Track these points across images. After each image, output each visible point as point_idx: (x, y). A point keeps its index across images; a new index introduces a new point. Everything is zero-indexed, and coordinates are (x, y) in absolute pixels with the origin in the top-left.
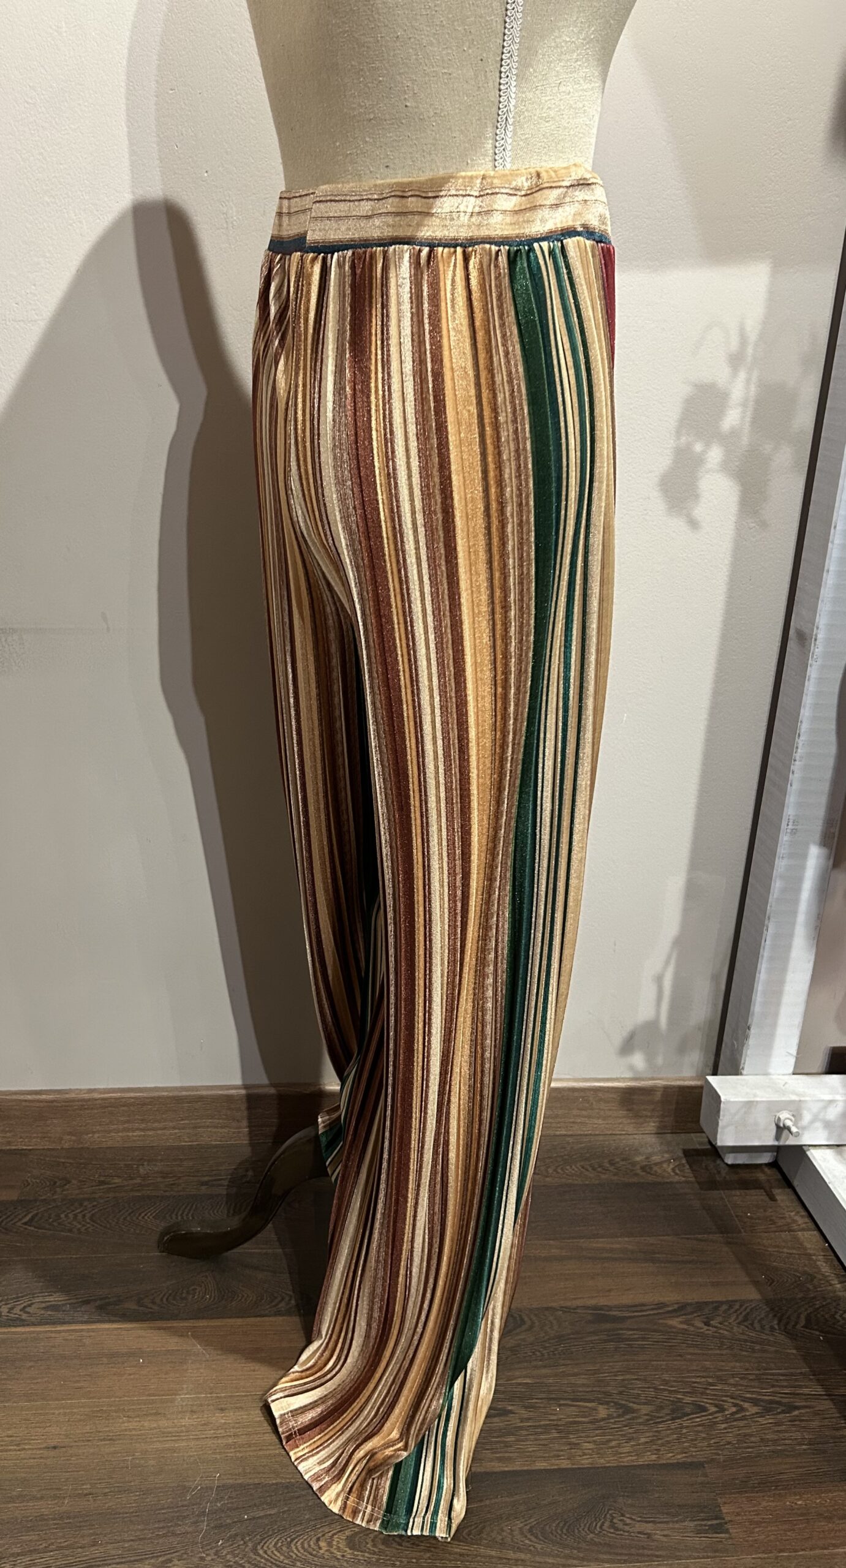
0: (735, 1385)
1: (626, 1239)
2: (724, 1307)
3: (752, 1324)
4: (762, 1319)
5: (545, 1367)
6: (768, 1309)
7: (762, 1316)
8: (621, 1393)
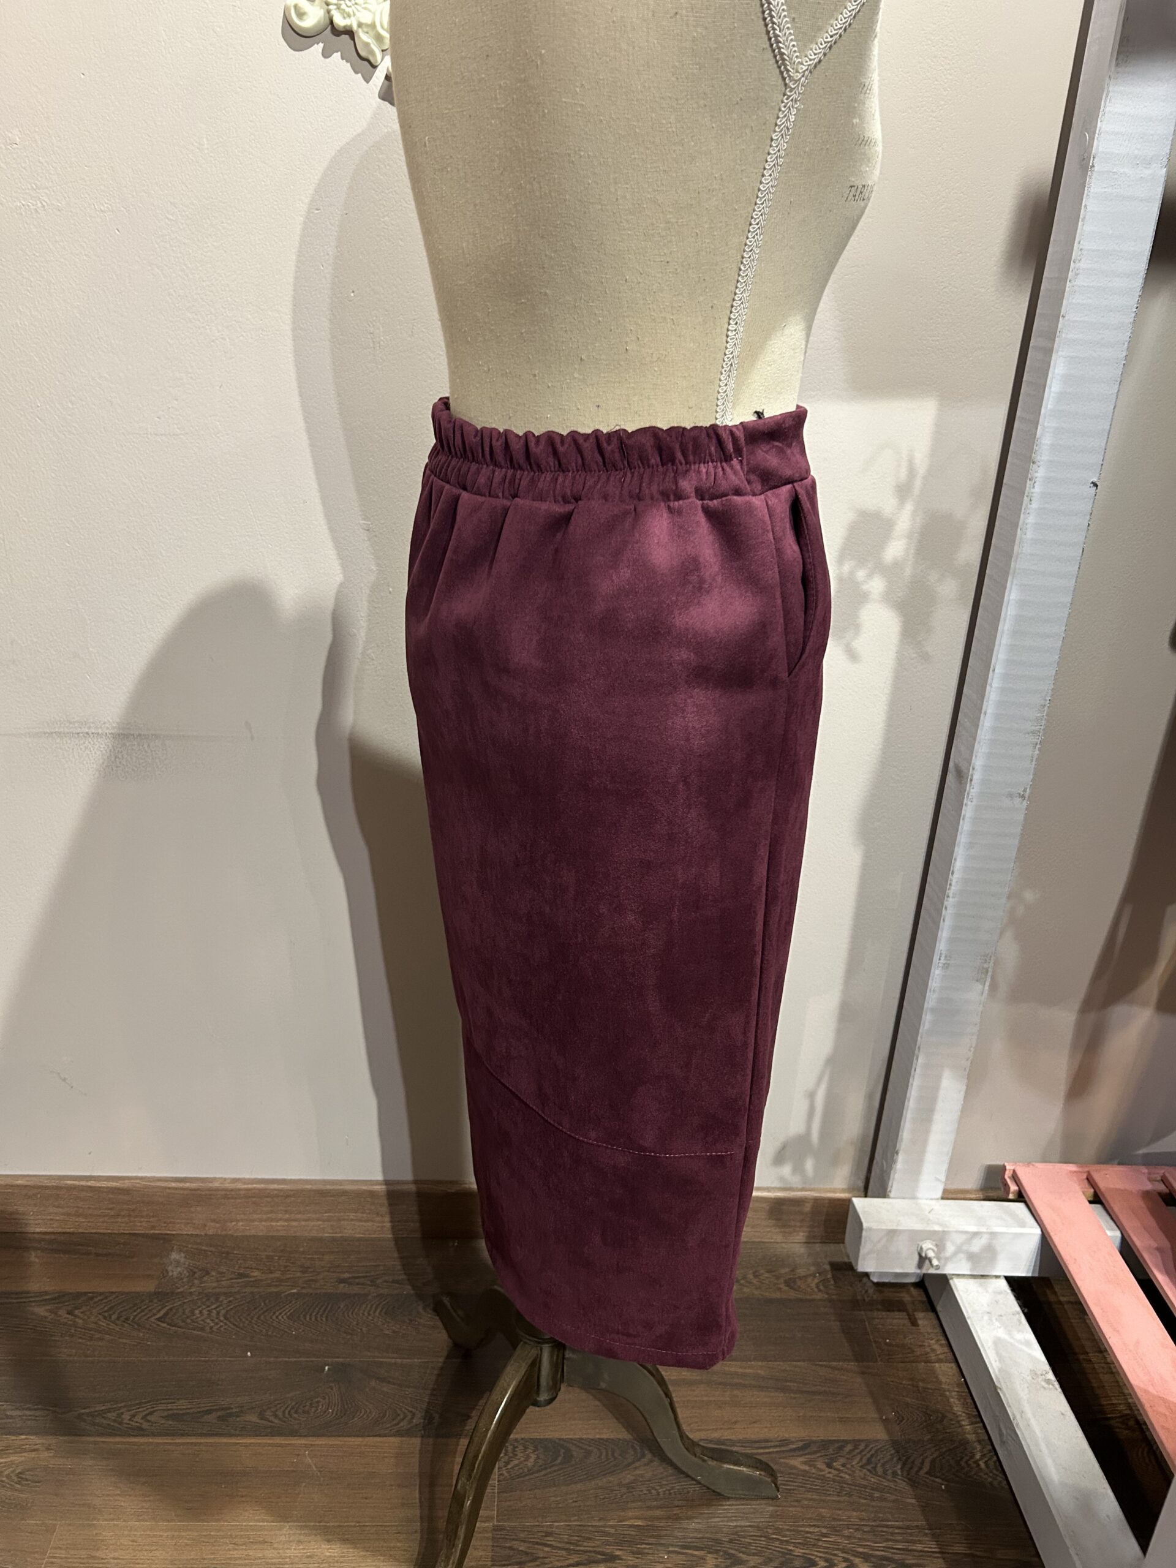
0: (848, 1538)
1: (760, 1364)
2: (849, 1447)
3: (875, 1468)
4: (886, 1462)
5: (658, 1507)
6: (893, 1452)
7: (886, 1460)
8: (731, 1541)
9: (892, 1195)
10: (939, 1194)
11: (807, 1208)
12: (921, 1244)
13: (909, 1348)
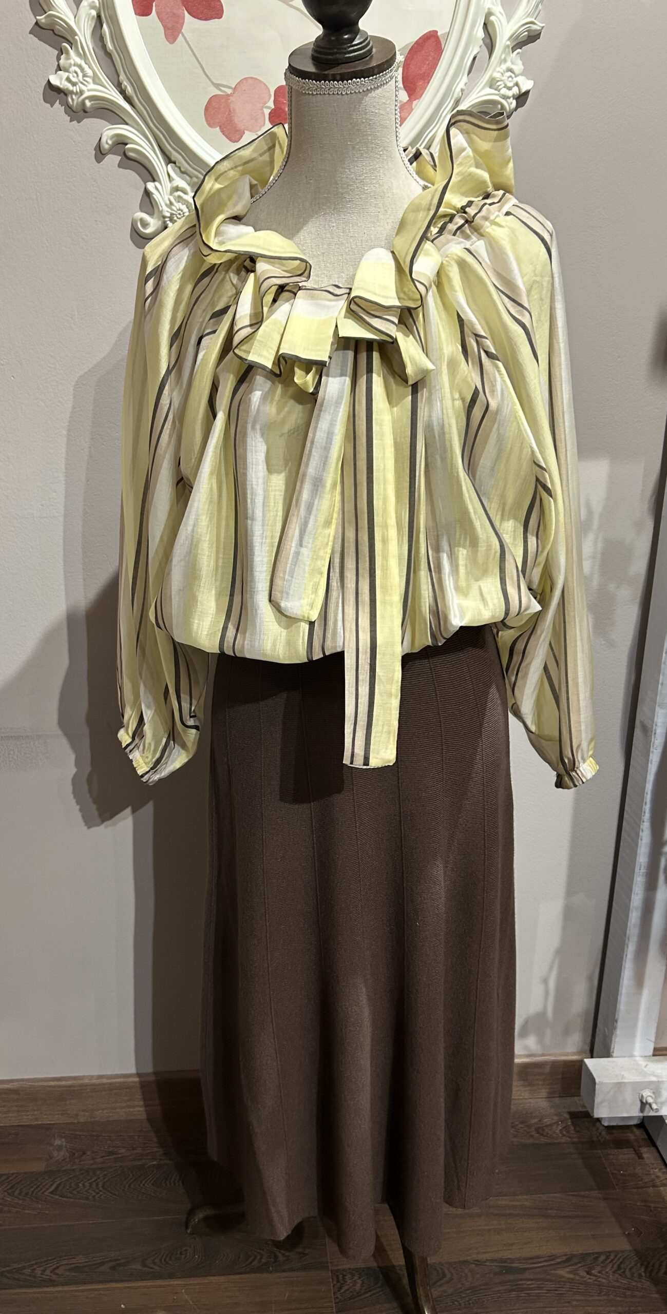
2: (602, 1258)
3: (624, 1272)
6: (636, 1259)
7: (633, 1265)
9: (614, 1055)
10: (651, 1052)
11: (547, 1069)
12: (641, 1092)
13: (639, 1177)
